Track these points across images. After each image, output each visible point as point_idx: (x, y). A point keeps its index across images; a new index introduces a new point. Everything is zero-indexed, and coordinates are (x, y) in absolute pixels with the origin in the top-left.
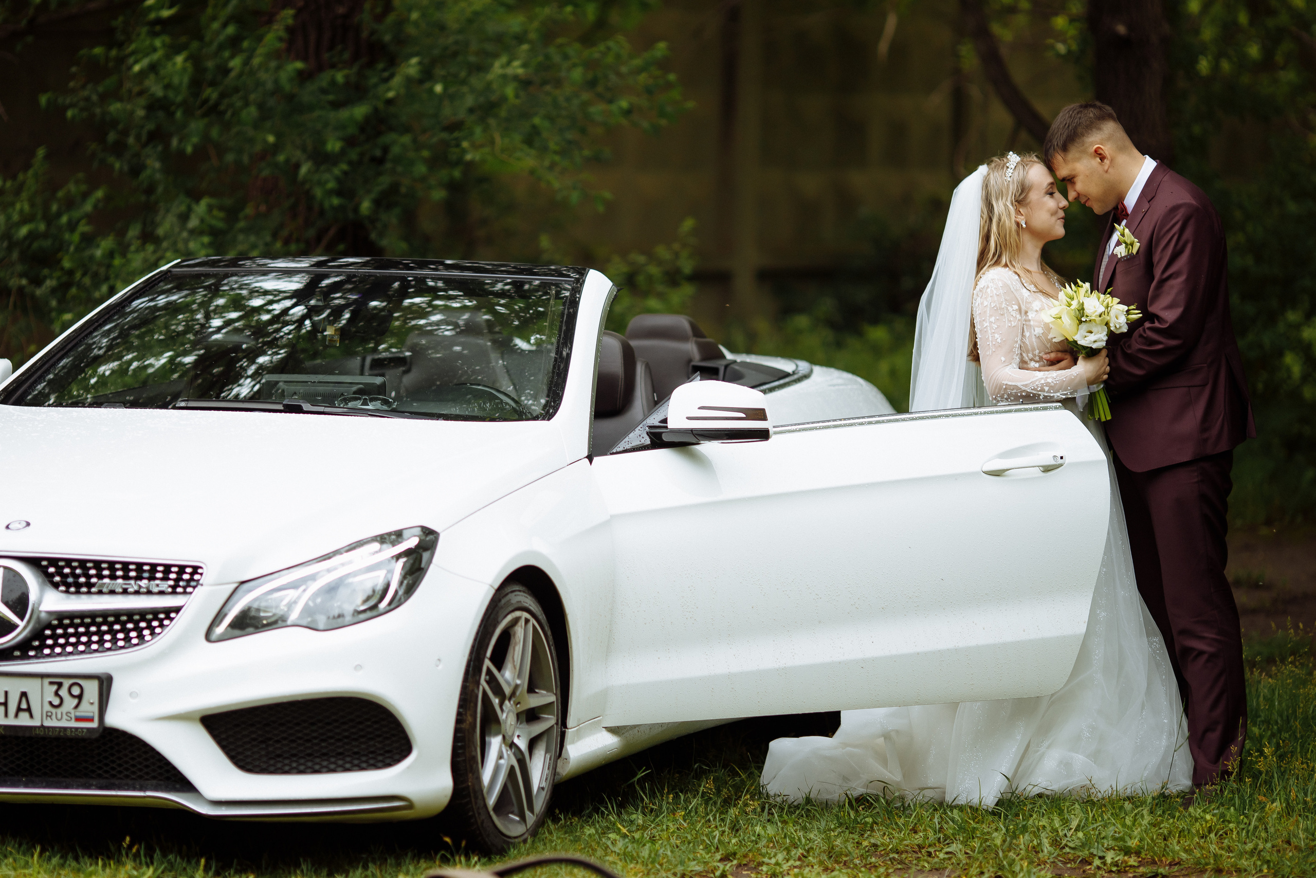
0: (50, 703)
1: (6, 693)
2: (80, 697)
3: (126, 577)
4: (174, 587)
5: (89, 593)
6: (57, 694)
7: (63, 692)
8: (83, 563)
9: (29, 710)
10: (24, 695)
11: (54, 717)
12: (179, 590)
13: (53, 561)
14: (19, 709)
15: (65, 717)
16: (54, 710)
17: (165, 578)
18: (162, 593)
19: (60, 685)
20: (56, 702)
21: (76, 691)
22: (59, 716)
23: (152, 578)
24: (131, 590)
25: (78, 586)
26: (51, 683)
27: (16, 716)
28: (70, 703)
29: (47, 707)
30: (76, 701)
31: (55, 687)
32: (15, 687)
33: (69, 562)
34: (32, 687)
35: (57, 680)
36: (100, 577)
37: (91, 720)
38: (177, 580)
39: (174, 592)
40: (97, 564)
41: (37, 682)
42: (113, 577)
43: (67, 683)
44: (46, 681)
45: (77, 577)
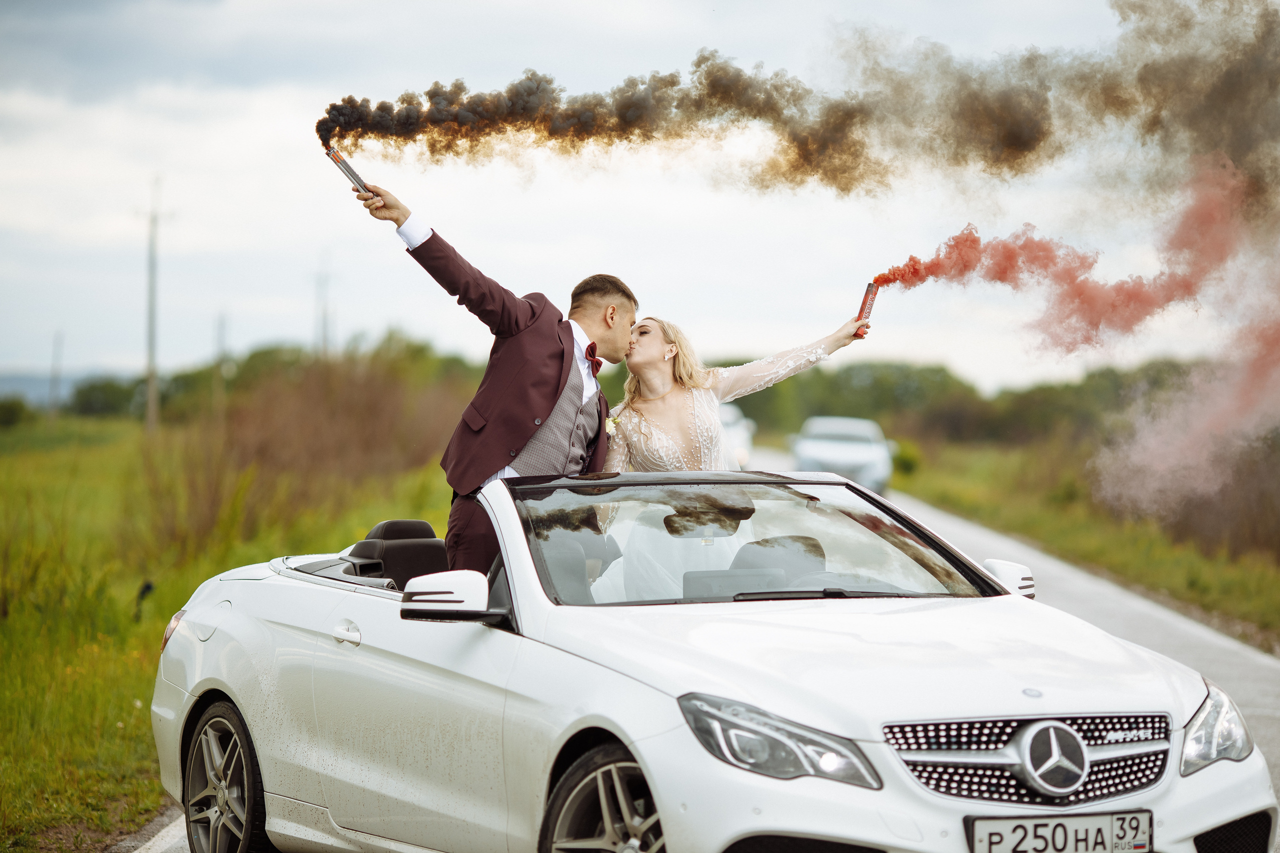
0: (1118, 836)
1: (1087, 831)
2: (1136, 828)
3: (1122, 729)
4: (1153, 734)
5: (1103, 744)
6: (1122, 828)
7: (1126, 826)
8: (1093, 719)
9: (1102, 843)
10: (1099, 831)
11: (1120, 847)
12: (1157, 736)
13: (1074, 721)
14: (1096, 844)
15: (1127, 847)
16: (1120, 842)
17: (1146, 728)
18: (1146, 739)
19: (1124, 819)
20: (1121, 834)
21: (1134, 824)
22: (1123, 846)
23: (1138, 729)
24: (1128, 740)
25: (1096, 739)
26: (1118, 819)
27: (1094, 849)
28: (1130, 833)
29: (1115, 840)
30: (1134, 832)
31: (1120, 822)
32: (1092, 824)
33: (1084, 719)
34: (1104, 823)
35: (1120, 815)
36: (1108, 731)
37: (1142, 846)
38: (1153, 728)
39: (1153, 739)
40: (1102, 719)
41: (1108, 818)
42: (1114, 729)
43: (1128, 817)
44: (1115, 817)
45: (1093, 731)
